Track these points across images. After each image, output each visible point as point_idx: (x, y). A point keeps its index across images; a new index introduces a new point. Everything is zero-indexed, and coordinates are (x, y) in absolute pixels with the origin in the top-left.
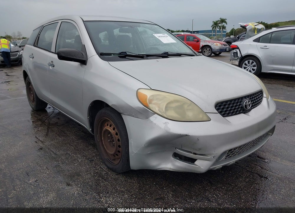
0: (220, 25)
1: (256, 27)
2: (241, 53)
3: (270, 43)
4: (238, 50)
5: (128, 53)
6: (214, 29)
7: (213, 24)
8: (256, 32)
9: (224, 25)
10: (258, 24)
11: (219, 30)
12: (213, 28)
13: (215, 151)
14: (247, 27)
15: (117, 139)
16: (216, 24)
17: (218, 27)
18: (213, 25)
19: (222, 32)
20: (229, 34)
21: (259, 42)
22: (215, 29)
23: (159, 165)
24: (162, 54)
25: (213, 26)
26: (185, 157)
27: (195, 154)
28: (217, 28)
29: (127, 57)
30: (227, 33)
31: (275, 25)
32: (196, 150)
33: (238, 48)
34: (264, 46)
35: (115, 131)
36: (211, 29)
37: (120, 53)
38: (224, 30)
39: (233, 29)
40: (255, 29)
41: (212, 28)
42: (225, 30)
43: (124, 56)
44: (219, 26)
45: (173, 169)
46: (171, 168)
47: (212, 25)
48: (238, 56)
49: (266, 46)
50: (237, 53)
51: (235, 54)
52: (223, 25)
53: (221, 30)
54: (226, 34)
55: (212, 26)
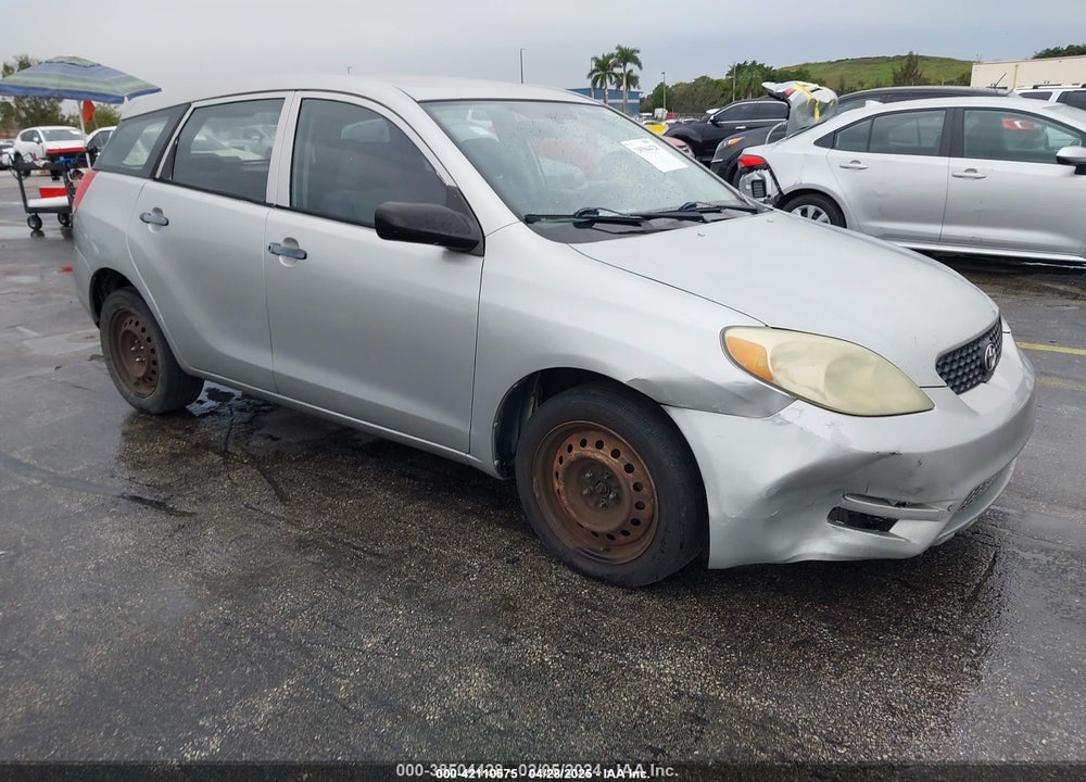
0: (617, 70)
1: (815, 95)
2: (777, 183)
3: (868, 150)
4: (766, 174)
5: (602, 214)
6: (598, 85)
7: (594, 67)
8: (817, 113)
9: (631, 71)
10: (817, 86)
11: (614, 87)
12: (594, 83)
13: (952, 493)
14: (791, 98)
15: (632, 484)
16: (603, 67)
17: (613, 77)
18: (593, 72)
19: (626, 95)
20: (650, 104)
21: (833, 147)
22: (601, 85)
23: (793, 547)
24: (680, 210)
25: (594, 76)
26: (863, 516)
27: (903, 505)
28: (608, 81)
29: (596, 225)
30: (642, 100)
31: (798, 73)
32: (908, 493)
33: (767, 167)
34: (852, 162)
35: (622, 460)
36: (588, 84)
37: (581, 214)
38: (632, 89)
39: (662, 85)
40: (813, 102)
41: (590, 81)
42: (636, 90)
43: (588, 223)
44: (616, 76)
45: (832, 555)
46: (825, 554)
47: (588, 72)
48: (769, 192)
49: (859, 162)
50: (763, 182)
51: (759, 187)
52: (627, 70)
53: (622, 88)
54: (638, 101)
55: (591, 74)
